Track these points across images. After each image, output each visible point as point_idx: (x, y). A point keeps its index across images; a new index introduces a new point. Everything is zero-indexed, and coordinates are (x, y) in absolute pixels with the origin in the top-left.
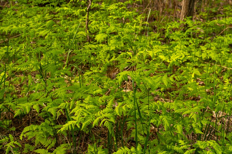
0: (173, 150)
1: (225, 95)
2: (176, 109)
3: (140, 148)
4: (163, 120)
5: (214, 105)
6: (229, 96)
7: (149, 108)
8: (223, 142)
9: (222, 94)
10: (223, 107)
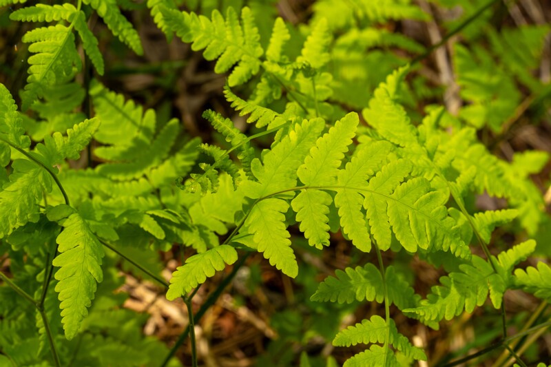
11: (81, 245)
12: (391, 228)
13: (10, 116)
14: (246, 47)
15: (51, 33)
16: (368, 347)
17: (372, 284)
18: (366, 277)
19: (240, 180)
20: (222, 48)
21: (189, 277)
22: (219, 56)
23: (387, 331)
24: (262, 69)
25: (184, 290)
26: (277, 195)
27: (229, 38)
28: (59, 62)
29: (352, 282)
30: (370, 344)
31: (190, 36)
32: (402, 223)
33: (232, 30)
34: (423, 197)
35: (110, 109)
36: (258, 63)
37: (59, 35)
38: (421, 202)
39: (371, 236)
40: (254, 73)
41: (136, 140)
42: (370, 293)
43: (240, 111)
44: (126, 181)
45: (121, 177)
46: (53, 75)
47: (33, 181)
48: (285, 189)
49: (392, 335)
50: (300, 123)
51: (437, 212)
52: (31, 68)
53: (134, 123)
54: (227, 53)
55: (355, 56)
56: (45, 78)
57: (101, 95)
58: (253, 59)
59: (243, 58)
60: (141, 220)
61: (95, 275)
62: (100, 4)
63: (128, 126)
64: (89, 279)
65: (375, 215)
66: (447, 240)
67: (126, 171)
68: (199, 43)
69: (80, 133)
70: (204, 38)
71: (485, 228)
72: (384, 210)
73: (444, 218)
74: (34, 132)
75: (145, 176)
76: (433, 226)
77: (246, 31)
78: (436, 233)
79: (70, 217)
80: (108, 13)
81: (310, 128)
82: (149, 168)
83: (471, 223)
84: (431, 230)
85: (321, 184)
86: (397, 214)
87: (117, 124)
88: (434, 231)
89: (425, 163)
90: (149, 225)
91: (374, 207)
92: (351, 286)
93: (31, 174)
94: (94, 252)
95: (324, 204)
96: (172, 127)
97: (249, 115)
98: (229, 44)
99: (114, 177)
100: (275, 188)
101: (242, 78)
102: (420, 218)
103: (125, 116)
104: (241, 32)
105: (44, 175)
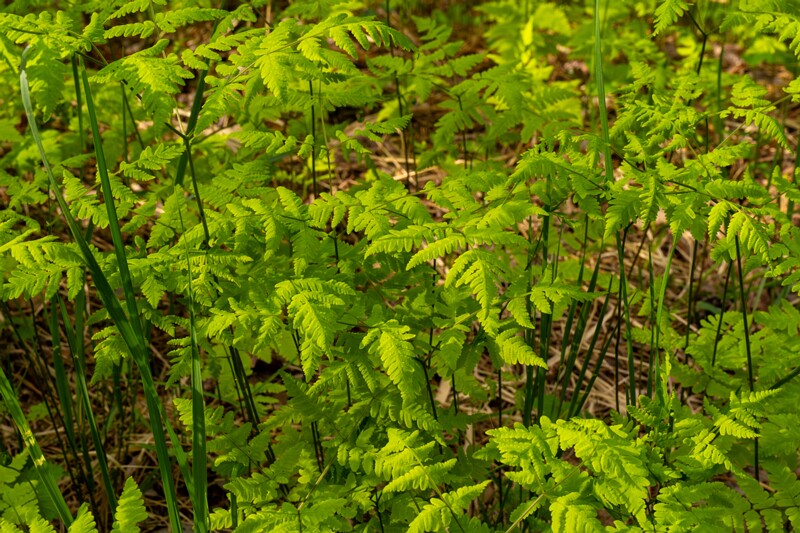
0: (373, 473)
1: (664, 122)
2: (377, 228)
3: (130, 514)
4: (295, 310)
5: (606, 188)
6: (685, 126)
7: (208, 237)
8: (656, 412)
9: (646, 119)
10: (649, 201)
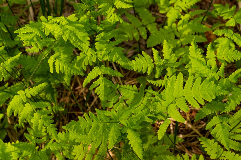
11: (133, 136)
12: (203, 98)
13: (102, 116)
14: (148, 61)
15: (100, 88)
16: (216, 126)
17: (209, 109)
18: (207, 108)
19: (162, 102)
20: (142, 66)
21: (162, 132)
22: (142, 69)
23: (219, 119)
24: (155, 65)
25: (162, 136)
26: (172, 103)
27: (142, 62)
28: (106, 93)
29: (203, 111)
30: (216, 125)
31: (132, 68)
32: (205, 95)
33: (142, 60)
34: (208, 86)
35: (124, 90)
36: (153, 64)
37: (102, 87)
38: (208, 87)
39: (198, 103)
40: (153, 67)
41: (134, 94)
42: (210, 112)
43: (153, 84)
44: (138, 107)
45: (136, 106)
46: (106, 97)
47: (115, 128)
48: (173, 100)
49: (221, 120)
50: (169, 80)
51: (213, 87)
52: (100, 98)
53: (132, 90)
54: (144, 67)
55: (185, 26)
56: (104, 99)
57: (120, 87)
58: (151, 64)
59: (148, 66)
60: (145, 119)
61: (140, 142)
62: (107, 72)
63: (131, 92)
64: (139, 144)
65: (197, 97)
66: (220, 93)
67: (136, 104)
68: (135, 68)
69: (119, 109)
70: (136, 66)
71: (233, 79)
72: (199, 95)
73: (216, 88)
74: (109, 106)
75: (142, 103)
76: (214, 92)
77: (146, 57)
78: (215, 93)
79: (128, 130)
80: (110, 73)
81: (172, 80)
82: (142, 100)
83: (228, 80)
84: (213, 93)
85: (180, 96)
86: (203, 94)
87: (128, 93)
88: (214, 93)
89: (208, 71)
90: (147, 120)
91: (196, 95)
92: (204, 113)
93: (113, 126)
94: (137, 136)
95: (184, 100)
96: (142, 86)
97: (156, 84)
98: (143, 64)
99: (134, 107)
100: (171, 101)
101: (151, 71)
102: (209, 92)
103: (129, 89)
104: (145, 59)
105: (116, 125)
